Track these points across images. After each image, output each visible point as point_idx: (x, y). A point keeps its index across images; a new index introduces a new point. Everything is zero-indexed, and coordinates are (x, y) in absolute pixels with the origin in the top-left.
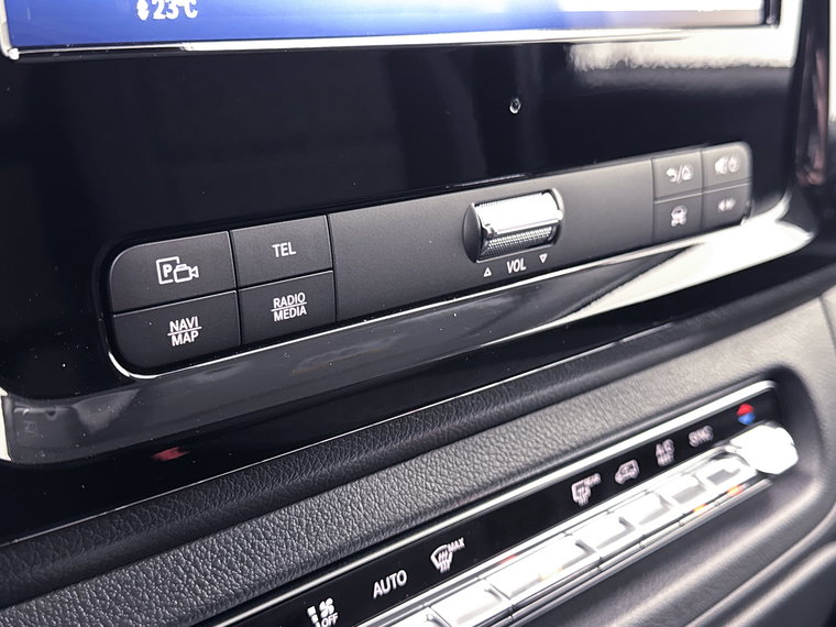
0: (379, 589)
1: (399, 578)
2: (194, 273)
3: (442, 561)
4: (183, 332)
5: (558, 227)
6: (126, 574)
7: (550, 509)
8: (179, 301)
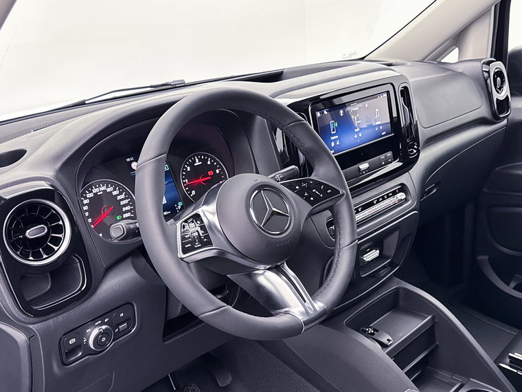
5: (368, 167)
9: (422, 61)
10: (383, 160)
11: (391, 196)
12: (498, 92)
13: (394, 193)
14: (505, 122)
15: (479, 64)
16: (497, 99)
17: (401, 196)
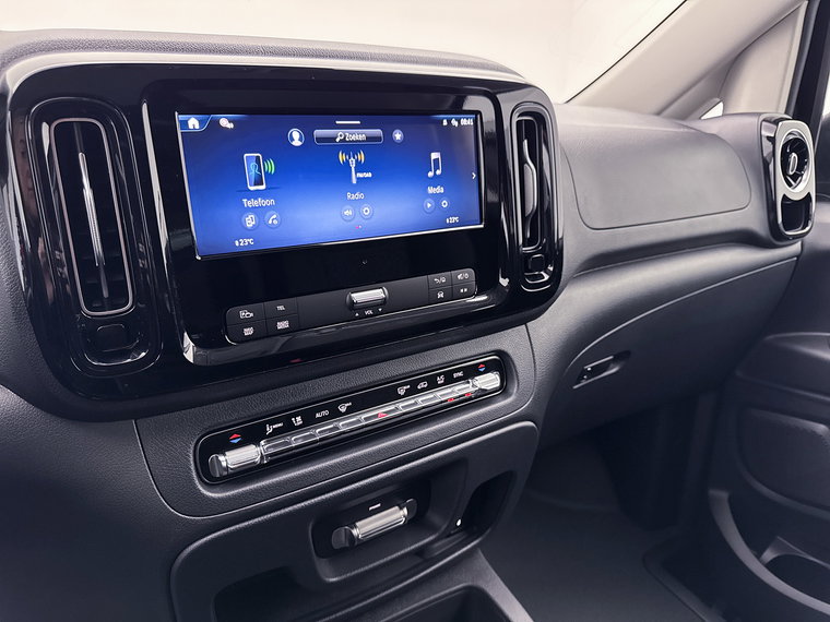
0: (318, 415)
1: (326, 413)
2: (251, 315)
3: (343, 409)
4: (248, 331)
5: (385, 299)
6: (233, 401)
7: (390, 395)
8: (247, 323)
9: (659, 113)
10: (440, 287)
11: (459, 379)
12: (790, 185)
13: (471, 372)
14: (796, 247)
15: (754, 120)
16: (785, 197)
17: (490, 381)
